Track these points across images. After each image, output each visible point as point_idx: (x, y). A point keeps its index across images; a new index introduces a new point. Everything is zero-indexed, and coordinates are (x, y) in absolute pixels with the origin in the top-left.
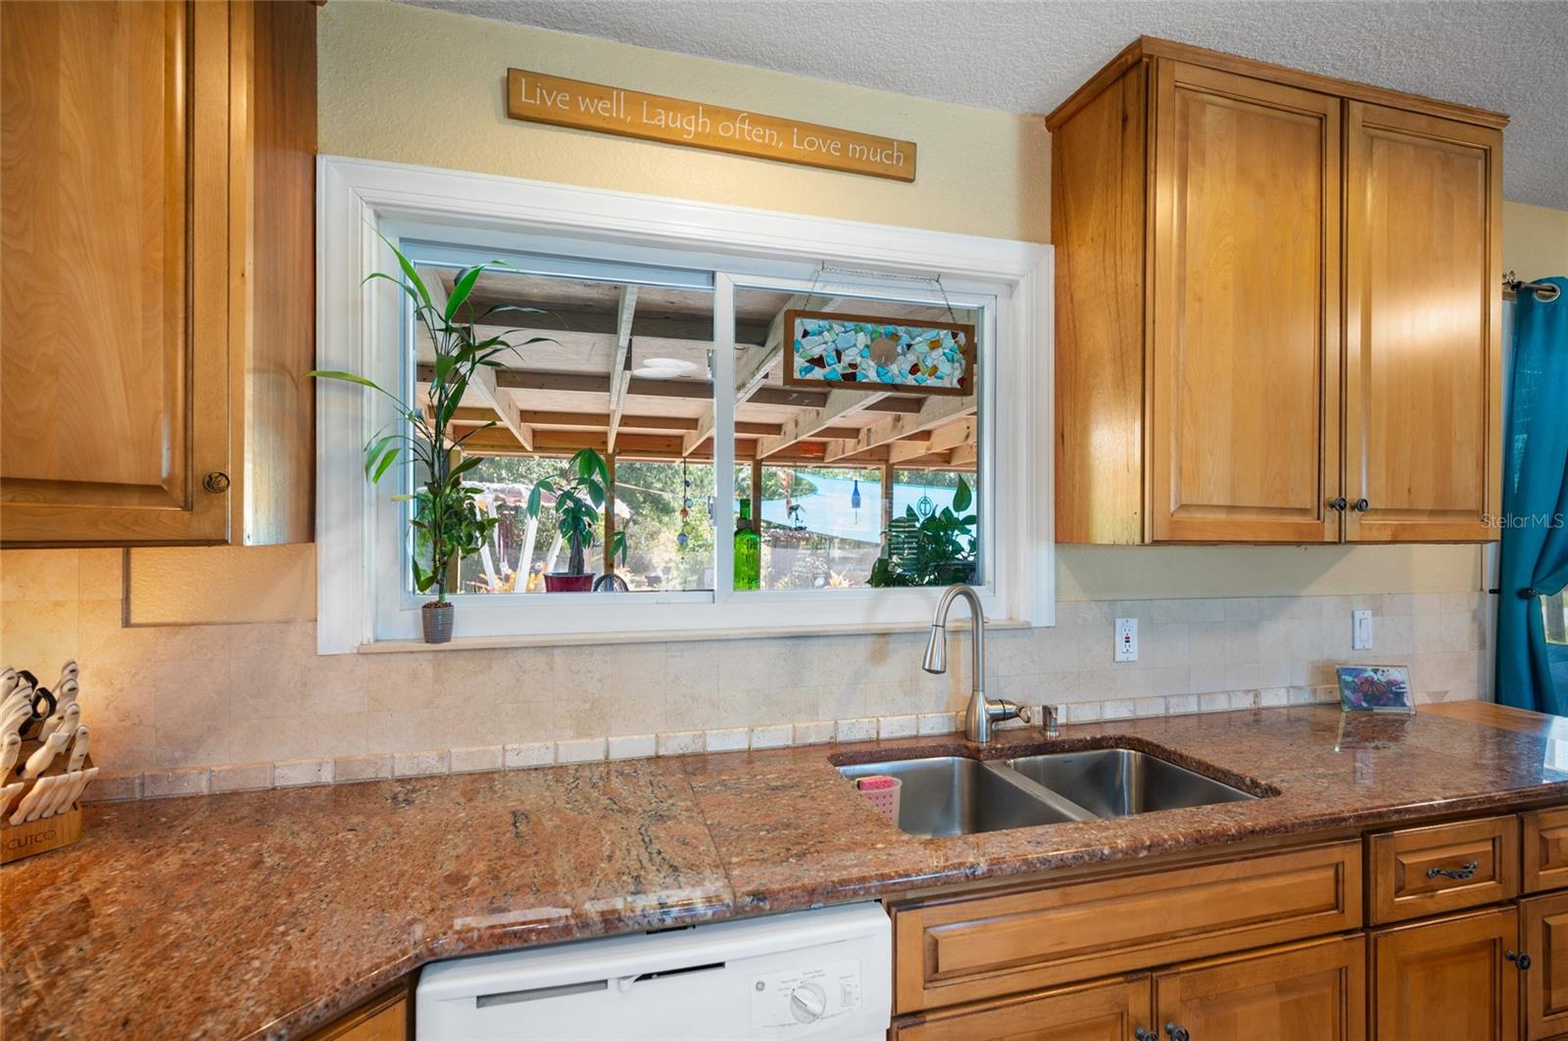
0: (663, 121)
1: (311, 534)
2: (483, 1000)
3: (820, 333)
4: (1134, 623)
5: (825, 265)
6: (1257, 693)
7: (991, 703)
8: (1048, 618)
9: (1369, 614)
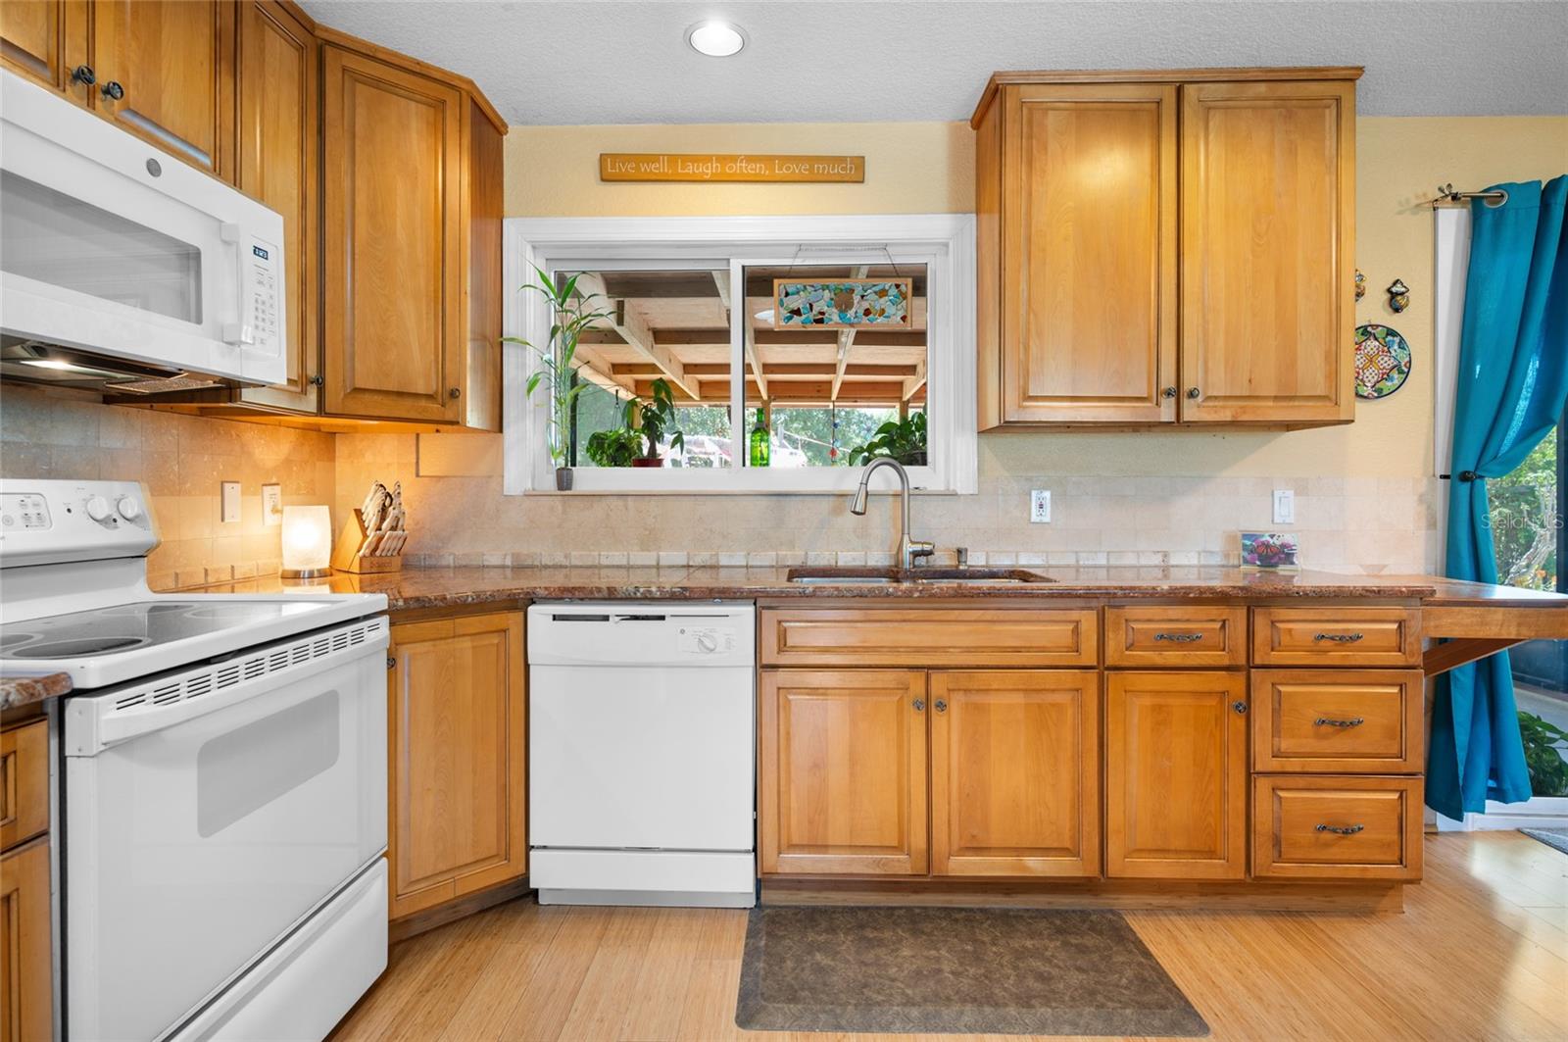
0: (691, 169)
1: (501, 430)
2: (558, 617)
3: (798, 293)
4: (1047, 494)
5: (801, 247)
6: (1166, 555)
7: (912, 542)
8: (972, 489)
9: (1291, 493)
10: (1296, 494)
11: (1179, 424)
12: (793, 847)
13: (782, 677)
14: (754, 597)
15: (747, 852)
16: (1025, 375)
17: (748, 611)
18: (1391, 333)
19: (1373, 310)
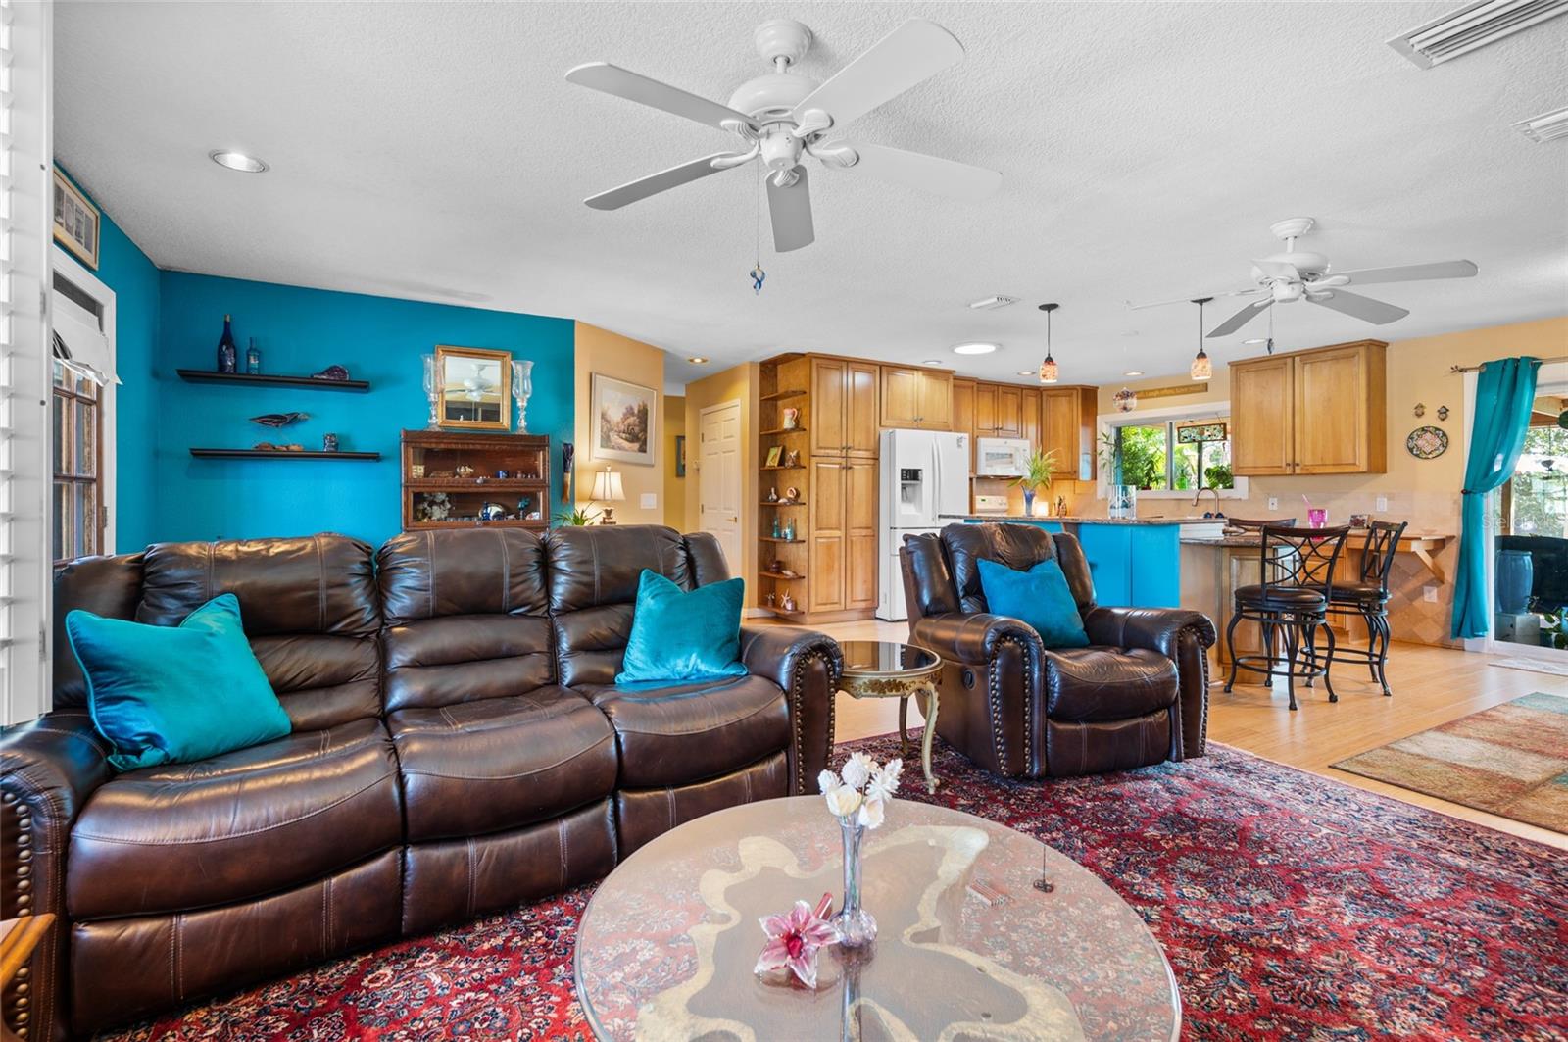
1: (1095, 479)
4: (1276, 499)
8: (1246, 498)
9: (1385, 500)
10: (1389, 499)
11: (1293, 474)
16: (1238, 458)
18: (1437, 429)
19: (1430, 419)
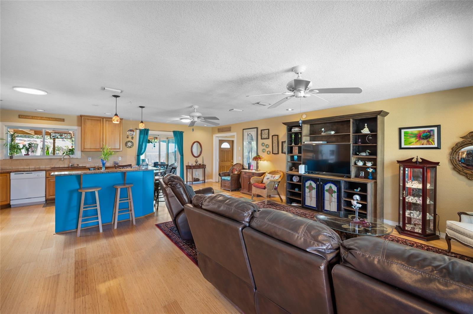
0: (36, 118)
2: (15, 174)
3: (54, 134)
4: (91, 158)
5: (54, 129)
7: (71, 164)
8: (80, 157)
10: (121, 157)
12: (51, 196)
13: (49, 178)
14: (45, 170)
15: (44, 197)
16: (84, 146)
17: (45, 172)
18: (131, 142)
19: (130, 139)
